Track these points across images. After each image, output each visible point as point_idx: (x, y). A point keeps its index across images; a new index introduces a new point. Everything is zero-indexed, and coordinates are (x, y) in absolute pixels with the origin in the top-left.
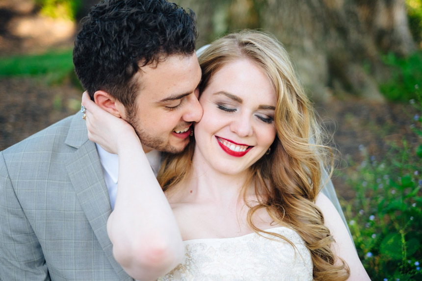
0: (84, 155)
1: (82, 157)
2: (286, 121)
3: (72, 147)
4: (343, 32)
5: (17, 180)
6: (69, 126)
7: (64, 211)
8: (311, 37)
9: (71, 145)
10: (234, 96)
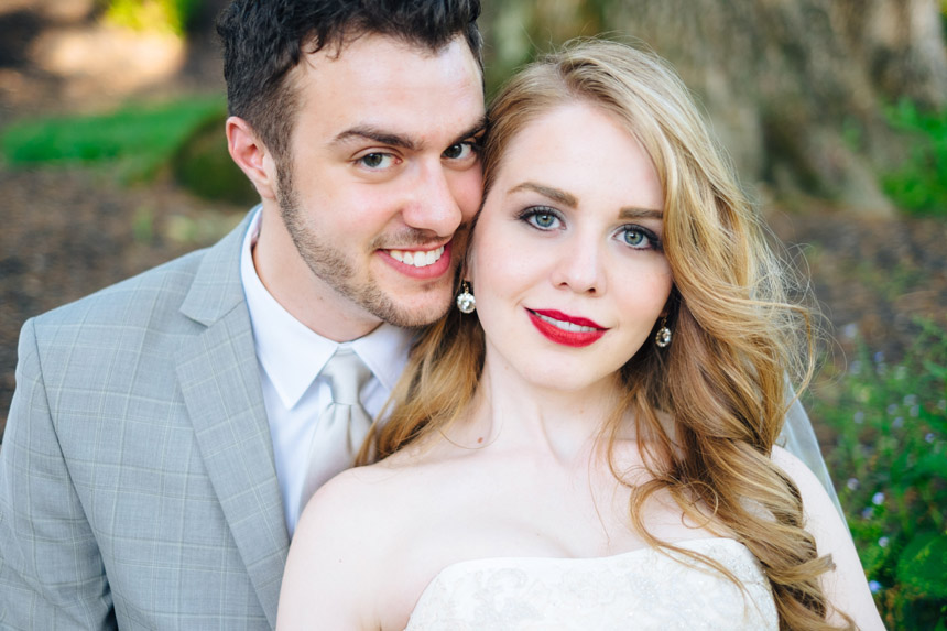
0: (222, 342)
1: (215, 346)
2: (693, 245)
3: (195, 321)
4: (795, 54)
5: (60, 389)
6: (195, 273)
7: (163, 471)
8: (723, 65)
9: (194, 318)
10: (555, 191)
